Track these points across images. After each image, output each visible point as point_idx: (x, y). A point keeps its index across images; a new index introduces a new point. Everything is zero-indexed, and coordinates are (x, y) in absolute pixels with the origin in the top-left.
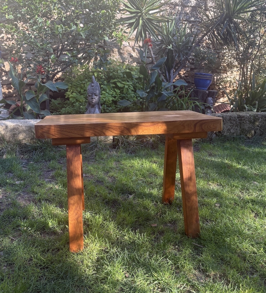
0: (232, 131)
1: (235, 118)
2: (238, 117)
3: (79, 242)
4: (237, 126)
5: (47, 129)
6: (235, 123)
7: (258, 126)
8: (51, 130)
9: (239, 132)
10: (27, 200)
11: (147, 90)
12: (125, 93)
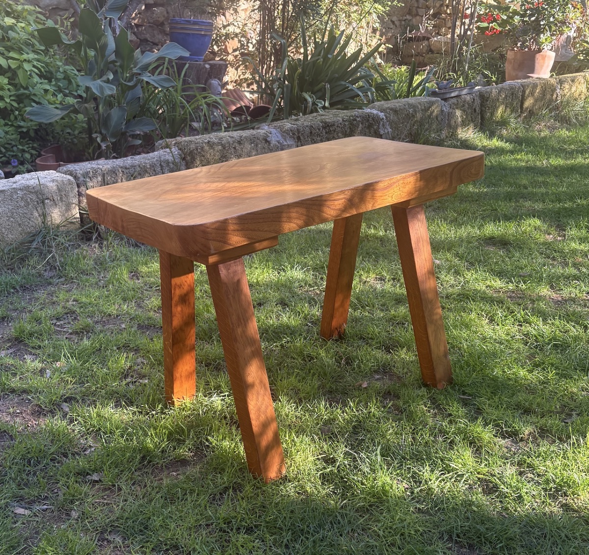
1: (319, 129)
10: (19, 413)
11: (107, 75)
12: (23, 85)
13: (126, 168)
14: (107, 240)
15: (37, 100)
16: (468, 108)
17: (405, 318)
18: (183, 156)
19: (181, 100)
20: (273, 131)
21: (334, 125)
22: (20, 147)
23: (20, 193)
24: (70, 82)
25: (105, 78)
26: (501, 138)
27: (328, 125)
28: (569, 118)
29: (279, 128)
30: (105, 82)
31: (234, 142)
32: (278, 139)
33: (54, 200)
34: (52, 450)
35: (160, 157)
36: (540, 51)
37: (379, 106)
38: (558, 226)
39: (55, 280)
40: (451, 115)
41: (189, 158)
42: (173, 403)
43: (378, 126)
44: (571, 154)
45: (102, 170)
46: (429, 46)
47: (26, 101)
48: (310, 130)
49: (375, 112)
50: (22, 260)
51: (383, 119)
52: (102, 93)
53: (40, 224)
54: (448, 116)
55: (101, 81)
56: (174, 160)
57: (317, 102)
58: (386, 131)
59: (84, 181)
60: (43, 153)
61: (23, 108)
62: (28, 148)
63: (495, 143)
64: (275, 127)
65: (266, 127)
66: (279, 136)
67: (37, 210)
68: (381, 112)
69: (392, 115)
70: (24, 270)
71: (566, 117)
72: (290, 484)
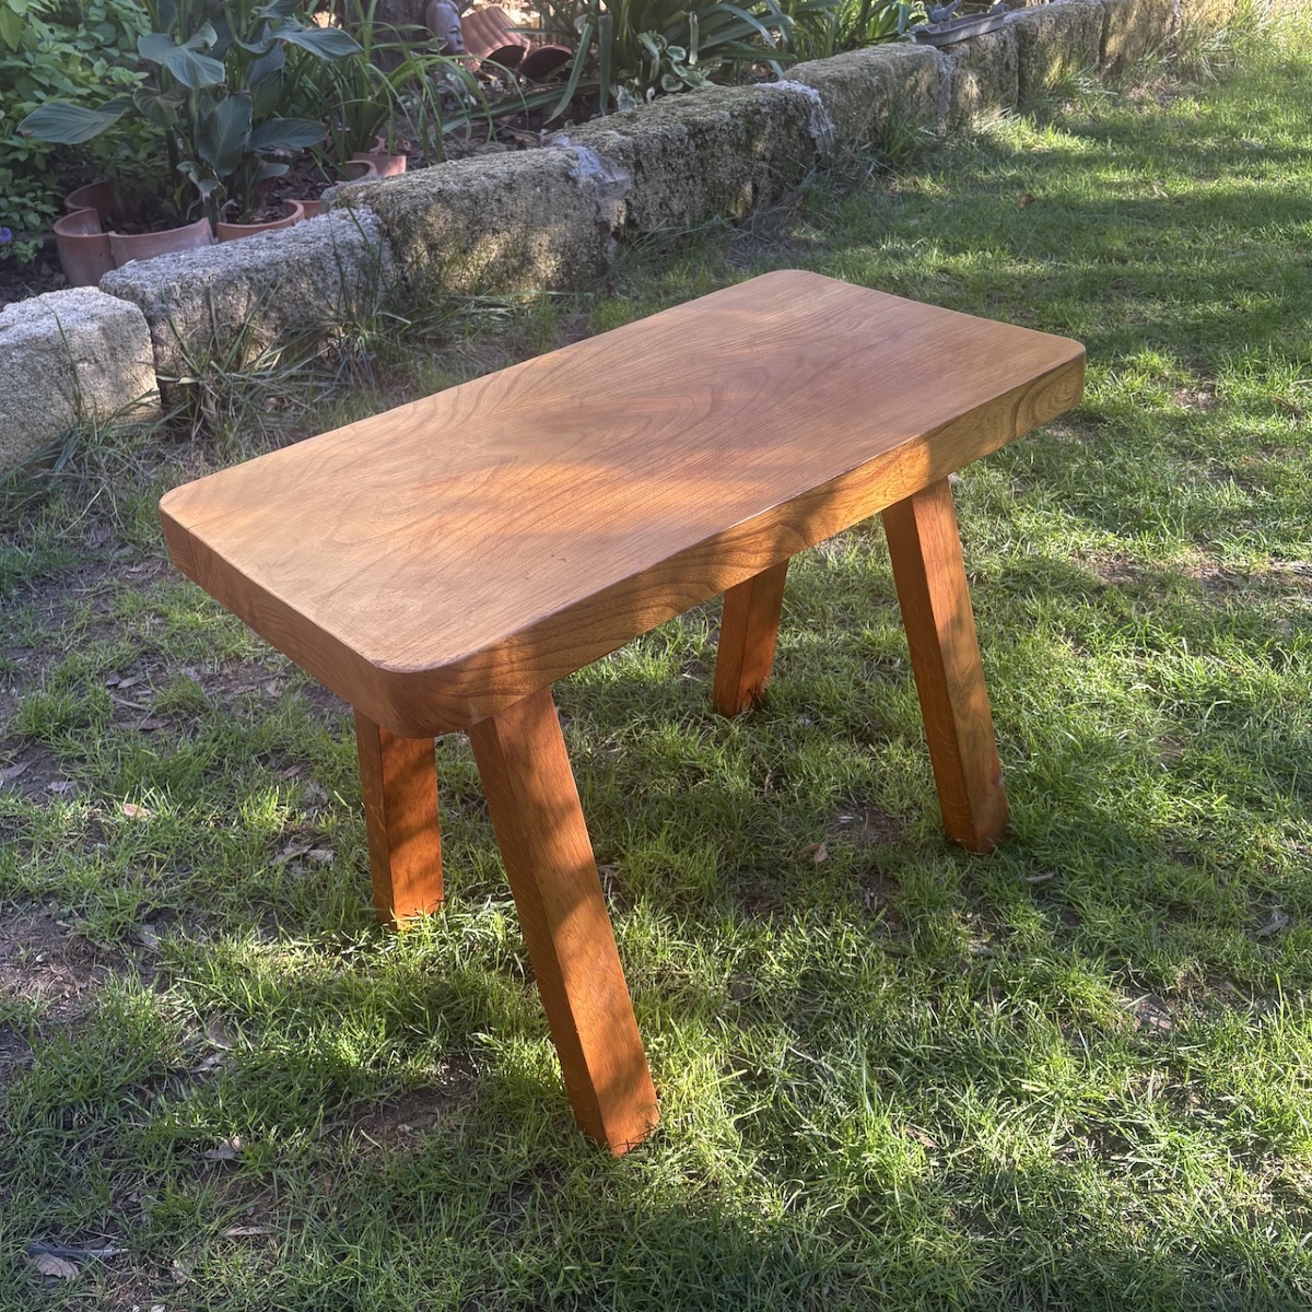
0: (676, 205)
1: (681, 141)
2: (692, 136)
3: (639, 1095)
4: (693, 177)
5: (475, 673)
6: (682, 168)
7: (764, 159)
8: (494, 671)
9: (700, 201)
10: (40, 963)
11: (203, 34)
12: (11, 45)
13: (257, 271)
14: (224, 438)
15: (46, 82)
16: (994, 63)
17: (894, 646)
18: (385, 227)
19: (371, 70)
20: (581, 150)
21: (713, 128)
22: (16, 200)
23: (19, 355)
24: (120, 30)
25: (197, 41)
26: (1062, 127)
27: (700, 130)
28: (1198, 66)
29: (593, 144)
30: (199, 51)
31: (497, 187)
32: (592, 171)
33: (96, 361)
34: (120, 1079)
35: (332, 236)
37: (807, 74)
38: (1196, 364)
39: (113, 555)
40: (955, 85)
41: (399, 232)
42: (394, 927)
43: (807, 121)
44: (1208, 164)
45: (202, 282)
47: (21, 85)
48: (663, 143)
49: (798, 87)
50: (34, 506)
51: (817, 103)
52: (194, 79)
53: (69, 418)
54: (952, 85)
55: (191, 50)
56: (366, 240)
57: (671, 51)
58: (824, 130)
59: (164, 310)
60: (69, 205)
61: (15, 101)
62: (33, 200)
63: (1052, 140)
64: (585, 143)
65: (565, 141)
66: (596, 162)
67: (60, 389)
68: (813, 87)
69: (835, 92)
70: (40, 533)
71: (1192, 66)
72: (670, 1152)
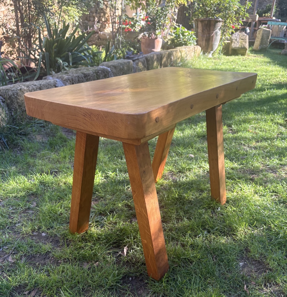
1: (82, 78)
20: (57, 80)
21: (89, 75)
27: (86, 76)
29: (60, 78)
36: (156, 38)
37: (106, 64)
46: (99, 37)
48: (78, 78)
49: (105, 67)
51: (110, 71)
57: (64, 63)
64: (57, 78)
65: (51, 78)
66: (62, 83)
68: (108, 68)
69: (114, 69)
